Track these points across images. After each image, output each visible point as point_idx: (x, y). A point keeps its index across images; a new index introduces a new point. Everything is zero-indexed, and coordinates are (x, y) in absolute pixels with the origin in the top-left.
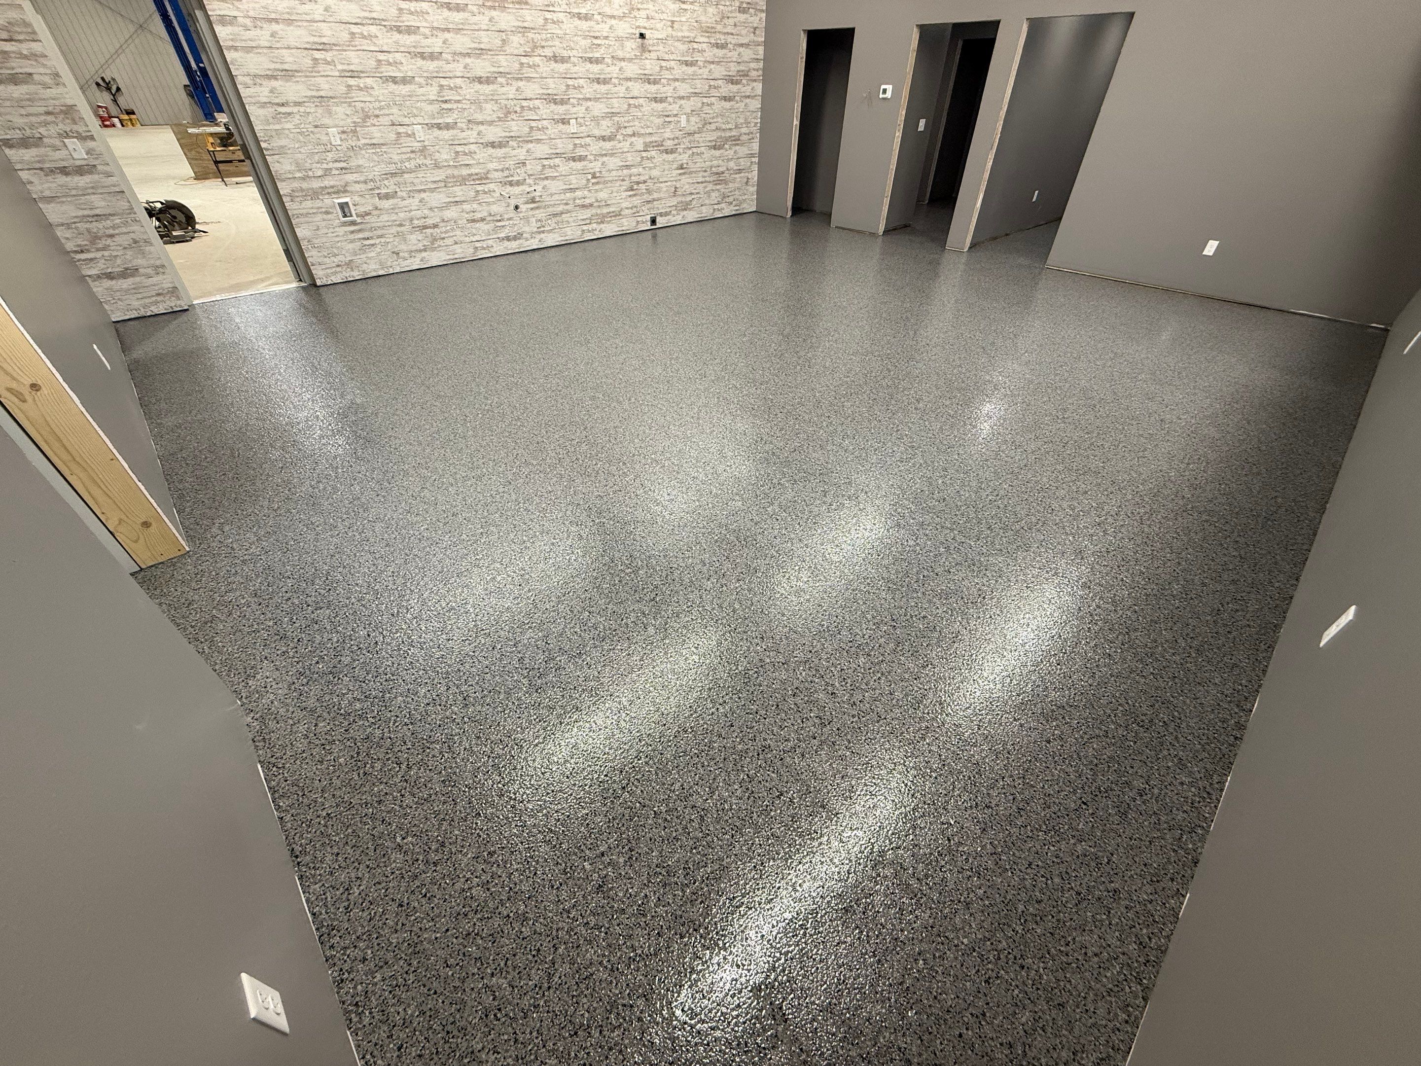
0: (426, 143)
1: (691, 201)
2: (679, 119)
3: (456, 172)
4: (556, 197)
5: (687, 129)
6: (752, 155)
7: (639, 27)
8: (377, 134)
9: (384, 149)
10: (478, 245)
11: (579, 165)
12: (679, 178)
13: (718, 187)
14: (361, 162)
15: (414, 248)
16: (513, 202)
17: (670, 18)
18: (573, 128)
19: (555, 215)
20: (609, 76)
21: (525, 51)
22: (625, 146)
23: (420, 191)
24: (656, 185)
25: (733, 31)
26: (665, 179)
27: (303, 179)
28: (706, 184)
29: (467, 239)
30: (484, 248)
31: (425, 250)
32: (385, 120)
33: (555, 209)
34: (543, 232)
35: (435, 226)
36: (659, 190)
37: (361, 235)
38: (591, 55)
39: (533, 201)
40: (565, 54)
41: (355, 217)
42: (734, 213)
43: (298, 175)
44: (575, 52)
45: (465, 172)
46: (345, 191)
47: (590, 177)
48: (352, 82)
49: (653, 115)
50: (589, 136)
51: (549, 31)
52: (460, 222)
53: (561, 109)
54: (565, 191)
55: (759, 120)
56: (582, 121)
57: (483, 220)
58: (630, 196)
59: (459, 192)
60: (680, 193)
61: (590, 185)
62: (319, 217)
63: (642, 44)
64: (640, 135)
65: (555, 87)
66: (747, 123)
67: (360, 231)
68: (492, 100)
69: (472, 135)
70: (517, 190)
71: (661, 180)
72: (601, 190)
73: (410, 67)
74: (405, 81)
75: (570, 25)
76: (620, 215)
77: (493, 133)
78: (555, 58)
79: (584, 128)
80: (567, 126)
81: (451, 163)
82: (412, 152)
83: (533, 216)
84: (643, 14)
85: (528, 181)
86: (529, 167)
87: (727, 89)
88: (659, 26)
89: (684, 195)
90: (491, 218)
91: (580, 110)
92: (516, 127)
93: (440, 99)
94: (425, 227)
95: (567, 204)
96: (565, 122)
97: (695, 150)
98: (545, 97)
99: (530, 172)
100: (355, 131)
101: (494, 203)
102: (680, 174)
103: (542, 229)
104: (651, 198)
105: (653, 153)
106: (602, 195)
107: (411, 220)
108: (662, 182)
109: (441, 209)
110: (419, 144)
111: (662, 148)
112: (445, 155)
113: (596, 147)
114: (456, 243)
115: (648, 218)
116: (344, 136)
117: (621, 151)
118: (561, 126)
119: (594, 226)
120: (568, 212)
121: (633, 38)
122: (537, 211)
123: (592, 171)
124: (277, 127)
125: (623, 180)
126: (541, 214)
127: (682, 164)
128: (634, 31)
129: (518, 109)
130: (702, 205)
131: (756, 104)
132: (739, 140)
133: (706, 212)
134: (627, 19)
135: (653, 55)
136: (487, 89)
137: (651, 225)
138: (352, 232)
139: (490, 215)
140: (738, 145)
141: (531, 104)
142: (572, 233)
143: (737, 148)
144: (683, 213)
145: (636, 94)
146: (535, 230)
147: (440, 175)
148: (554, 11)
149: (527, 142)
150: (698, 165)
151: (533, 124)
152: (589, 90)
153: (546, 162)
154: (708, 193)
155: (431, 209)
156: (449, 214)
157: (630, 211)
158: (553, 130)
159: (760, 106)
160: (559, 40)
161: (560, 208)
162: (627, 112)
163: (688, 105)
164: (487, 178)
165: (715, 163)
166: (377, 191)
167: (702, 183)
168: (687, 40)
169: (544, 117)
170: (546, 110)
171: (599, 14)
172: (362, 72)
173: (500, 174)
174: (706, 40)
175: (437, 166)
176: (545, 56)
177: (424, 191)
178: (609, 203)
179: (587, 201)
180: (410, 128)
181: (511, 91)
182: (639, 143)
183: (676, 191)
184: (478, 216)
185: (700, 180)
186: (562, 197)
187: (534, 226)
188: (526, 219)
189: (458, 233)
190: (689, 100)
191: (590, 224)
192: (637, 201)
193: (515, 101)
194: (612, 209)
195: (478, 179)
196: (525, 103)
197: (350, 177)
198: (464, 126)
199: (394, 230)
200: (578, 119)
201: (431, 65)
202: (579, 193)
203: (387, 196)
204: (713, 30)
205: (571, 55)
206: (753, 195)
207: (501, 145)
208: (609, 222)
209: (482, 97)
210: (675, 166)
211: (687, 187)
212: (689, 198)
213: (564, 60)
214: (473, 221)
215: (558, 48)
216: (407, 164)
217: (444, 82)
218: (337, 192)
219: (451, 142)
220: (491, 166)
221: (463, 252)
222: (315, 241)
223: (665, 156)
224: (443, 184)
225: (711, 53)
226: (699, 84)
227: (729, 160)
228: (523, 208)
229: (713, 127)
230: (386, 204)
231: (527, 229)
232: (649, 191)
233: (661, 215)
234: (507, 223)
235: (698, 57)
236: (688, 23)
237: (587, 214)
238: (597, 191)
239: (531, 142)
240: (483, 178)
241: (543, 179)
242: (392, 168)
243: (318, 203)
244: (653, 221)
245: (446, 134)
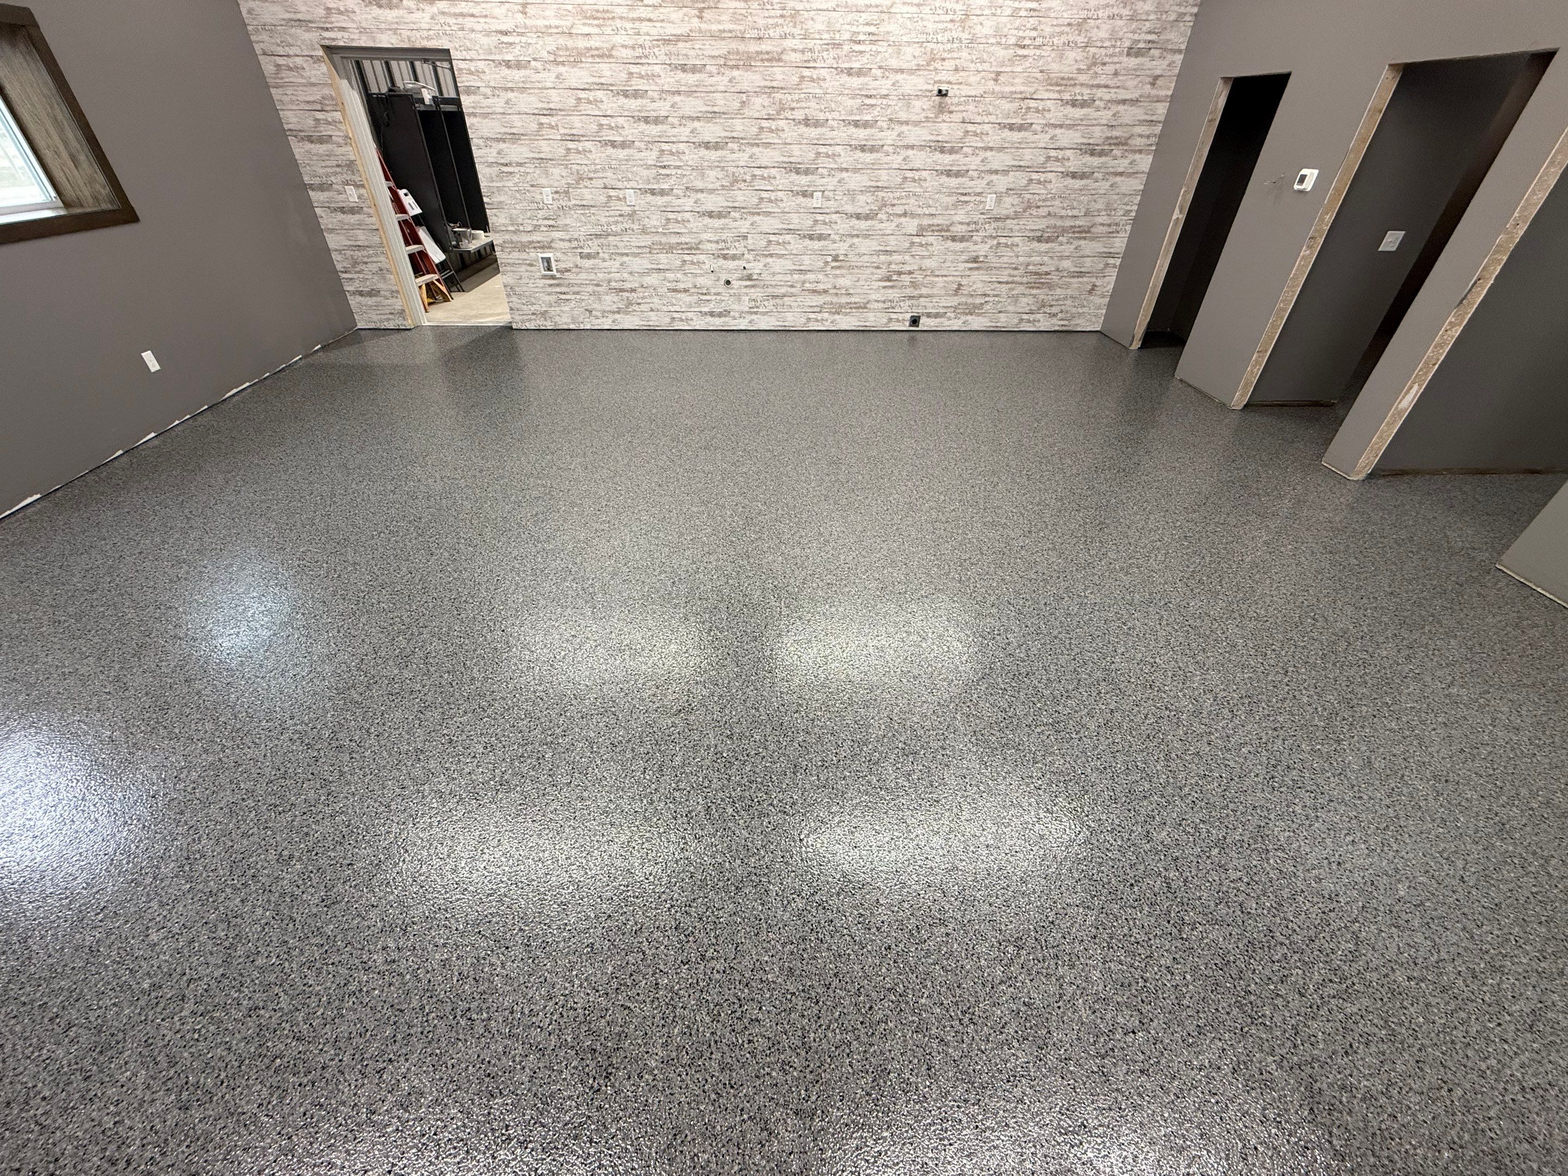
0: (636, 208)
1: (982, 304)
2: (983, 199)
3: (664, 240)
4: (779, 277)
5: (994, 212)
6: (1110, 255)
7: (940, 82)
8: (587, 194)
9: (593, 210)
10: (676, 315)
11: (817, 245)
12: (968, 273)
13: (1034, 292)
14: (568, 221)
15: (608, 309)
16: (724, 277)
17: (994, 69)
18: (817, 201)
19: (774, 297)
20: (881, 143)
21: (769, 114)
22: (889, 227)
23: (622, 254)
24: (928, 278)
25: (1110, 83)
26: (945, 273)
27: (515, 232)
28: (1013, 285)
29: (665, 308)
30: (682, 320)
31: (618, 312)
32: (599, 183)
33: (775, 290)
34: (756, 313)
35: (633, 290)
36: (933, 285)
37: (558, 290)
38: (857, 118)
39: (749, 278)
40: (822, 116)
41: (555, 272)
42: (1057, 328)
43: (511, 228)
44: (835, 115)
45: (674, 240)
46: (550, 247)
47: (829, 259)
48: (571, 145)
49: (940, 192)
50: (837, 212)
51: (804, 91)
52: (659, 290)
53: (803, 180)
54: (792, 272)
55: (1136, 208)
56: (831, 194)
57: (686, 291)
58: (885, 287)
59: (664, 259)
60: (965, 292)
61: (828, 268)
62: (523, 268)
63: (941, 103)
64: (913, 215)
65: (800, 154)
66: (1109, 209)
67: (558, 285)
68: (718, 167)
69: (688, 203)
70: (732, 264)
71: (937, 273)
72: (843, 276)
73: (631, 131)
74: (624, 145)
75: (833, 83)
76: (865, 308)
77: (713, 202)
78: (806, 122)
79: (832, 202)
80: (809, 200)
81: (660, 230)
82: (621, 215)
83: (747, 294)
84: (949, 65)
85: (746, 256)
86: (750, 241)
87: (1076, 162)
88: (972, 79)
89: (972, 295)
90: (696, 290)
91: (831, 183)
92: (742, 196)
93: (659, 164)
94: (622, 290)
95: (792, 286)
96: (805, 194)
97: (1003, 240)
98: (785, 165)
99: (750, 247)
100: (567, 192)
101: (702, 275)
102: (970, 269)
103: (755, 310)
104: (916, 293)
105: (931, 239)
106: (841, 282)
107: (609, 281)
108: (938, 276)
109: (642, 274)
110: (629, 209)
111: (948, 234)
112: (655, 221)
113: (843, 226)
114: (652, 310)
115: (908, 316)
116: (556, 196)
117: (881, 233)
118: (801, 199)
119: (826, 315)
120: (792, 295)
121: (927, 96)
122: (753, 290)
123: (834, 253)
124: (500, 184)
125: (878, 268)
126: (756, 293)
127: (977, 257)
128: (930, 87)
129: (748, 178)
130: (1000, 312)
131: (1137, 184)
132: (1089, 232)
133: (1004, 321)
134: (921, 73)
135: (957, 117)
136: (713, 155)
137: (910, 326)
138: (551, 285)
139: (695, 287)
140: (1085, 238)
141: (766, 173)
142: (794, 320)
143: (1082, 242)
144: (963, 318)
145: (917, 166)
146: (747, 309)
147: (646, 240)
148: (814, 68)
149: (753, 214)
150: (1005, 259)
151: (764, 195)
152: (846, 158)
153: (773, 238)
154: (1015, 299)
155: (631, 273)
156: (652, 280)
157: (881, 305)
158: (790, 203)
159: (1142, 187)
160: (816, 100)
161: (783, 290)
162: (900, 186)
163: (1002, 182)
164: (698, 249)
165: (1037, 259)
166: (580, 250)
167: (1007, 283)
168: (1019, 96)
169: (780, 188)
170: (783, 180)
171: (880, 68)
172: (582, 136)
173: (714, 246)
174: (1056, 96)
175: (644, 231)
176: (794, 120)
177: (627, 255)
178: (851, 291)
179: (821, 287)
180: (622, 192)
181: (743, 158)
182: (911, 225)
183: (959, 289)
184: (681, 286)
185: (1005, 279)
186: (789, 278)
187: (745, 305)
188: (738, 297)
189: (656, 300)
190: (1007, 175)
191: (820, 312)
192: (893, 294)
193: (746, 170)
194: (853, 300)
195: (687, 249)
196: (758, 172)
197: (556, 235)
198: (680, 193)
199: (590, 289)
200: (826, 193)
201: (654, 130)
202: (810, 276)
203: (589, 256)
204: (1072, 82)
205: (830, 118)
206: (1099, 308)
207: (720, 215)
208: (846, 314)
209: (706, 164)
210: (964, 257)
211: (980, 285)
212: (978, 301)
213: (817, 124)
214: (675, 291)
215: (813, 111)
216: (613, 227)
217: (665, 147)
218: (543, 247)
219: (664, 209)
220: (705, 236)
221: (659, 320)
222: (517, 289)
223: (950, 244)
224: (648, 250)
225: (1057, 113)
226: (1028, 156)
227: (1061, 258)
228: (735, 284)
229: (1043, 211)
230: (588, 263)
231: (736, 307)
232: (914, 285)
233: (929, 315)
234: (714, 297)
235: (1032, 118)
236: (1026, 74)
237: (819, 300)
238: (836, 276)
239: (758, 214)
240: (693, 248)
241: (766, 256)
242: (597, 230)
243: (524, 256)
244: (915, 321)
245: (660, 200)
